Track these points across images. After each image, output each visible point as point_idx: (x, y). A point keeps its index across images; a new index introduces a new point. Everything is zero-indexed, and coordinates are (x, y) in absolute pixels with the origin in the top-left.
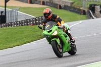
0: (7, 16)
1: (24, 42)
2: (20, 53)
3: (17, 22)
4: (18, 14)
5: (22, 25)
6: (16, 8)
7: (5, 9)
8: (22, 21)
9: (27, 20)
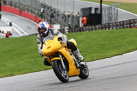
0: (103, 14)
1: (126, 50)
2: (121, 66)
3: (116, 23)
4: (119, 13)
5: (123, 28)
6: (116, 4)
7: (101, 5)
8: (123, 22)
9: (130, 20)
